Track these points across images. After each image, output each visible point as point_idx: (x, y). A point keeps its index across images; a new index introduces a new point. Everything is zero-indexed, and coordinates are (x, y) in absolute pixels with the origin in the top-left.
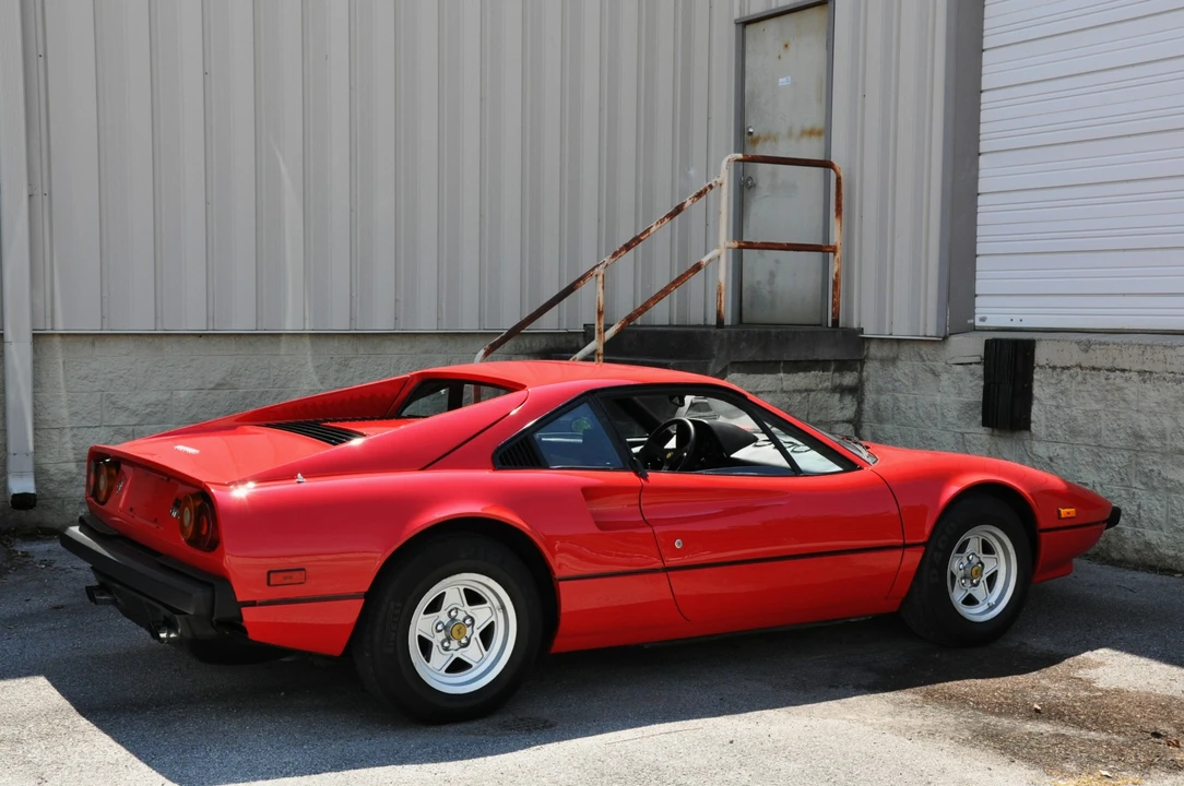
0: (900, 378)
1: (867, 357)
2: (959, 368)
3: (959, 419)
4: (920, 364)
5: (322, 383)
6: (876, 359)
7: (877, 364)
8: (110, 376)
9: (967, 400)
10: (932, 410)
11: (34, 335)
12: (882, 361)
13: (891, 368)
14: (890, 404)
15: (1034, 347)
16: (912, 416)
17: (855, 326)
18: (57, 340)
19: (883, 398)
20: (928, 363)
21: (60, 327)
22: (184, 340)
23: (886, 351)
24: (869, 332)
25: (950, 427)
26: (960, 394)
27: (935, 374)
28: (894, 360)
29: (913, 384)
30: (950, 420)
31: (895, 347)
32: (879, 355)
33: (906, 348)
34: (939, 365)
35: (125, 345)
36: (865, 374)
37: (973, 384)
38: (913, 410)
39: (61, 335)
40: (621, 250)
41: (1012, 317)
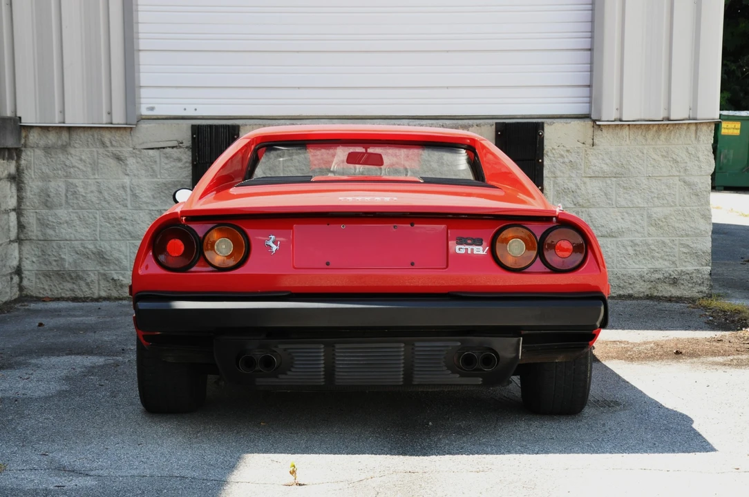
0: (77, 164)
1: (25, 145)
2: (151, 152)
3: (154, 198)
4: (101, 150)
6: (38, 147)
7: (39, 152)
9: (164, 181)
10: (121, 192)
12: (47, 149)
13: (61, 156)
14: (62, 190)
15: (239, 131)
16: (94, 199)
17: (9, 113)
19: (52, 184)
20: (111, 149)
23: (52, 138)
24: (27, 120)
25: (144, 206)
26: (154, 175)
27: (119, 158)
28: (64, 148)
29: (93, 169)
30: (144, 199)
31: (65, 135)
32: (42, 143)
33: (83, 136)
34: (126, 151)
36: (23, 162)
37: (168, 166)
38: (97, 194)
41: (196, 106)
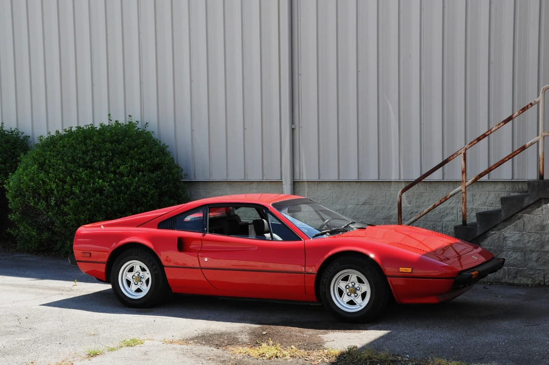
5: (410, 204)
8: (323, 198)
11: (294, 182)
18: (306, 183)
21: (305, 178)
22: (351, 184)
35: (328, 186)
39: (307, 181)
40: (475, 140)
